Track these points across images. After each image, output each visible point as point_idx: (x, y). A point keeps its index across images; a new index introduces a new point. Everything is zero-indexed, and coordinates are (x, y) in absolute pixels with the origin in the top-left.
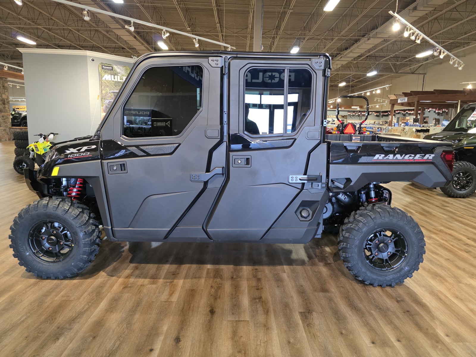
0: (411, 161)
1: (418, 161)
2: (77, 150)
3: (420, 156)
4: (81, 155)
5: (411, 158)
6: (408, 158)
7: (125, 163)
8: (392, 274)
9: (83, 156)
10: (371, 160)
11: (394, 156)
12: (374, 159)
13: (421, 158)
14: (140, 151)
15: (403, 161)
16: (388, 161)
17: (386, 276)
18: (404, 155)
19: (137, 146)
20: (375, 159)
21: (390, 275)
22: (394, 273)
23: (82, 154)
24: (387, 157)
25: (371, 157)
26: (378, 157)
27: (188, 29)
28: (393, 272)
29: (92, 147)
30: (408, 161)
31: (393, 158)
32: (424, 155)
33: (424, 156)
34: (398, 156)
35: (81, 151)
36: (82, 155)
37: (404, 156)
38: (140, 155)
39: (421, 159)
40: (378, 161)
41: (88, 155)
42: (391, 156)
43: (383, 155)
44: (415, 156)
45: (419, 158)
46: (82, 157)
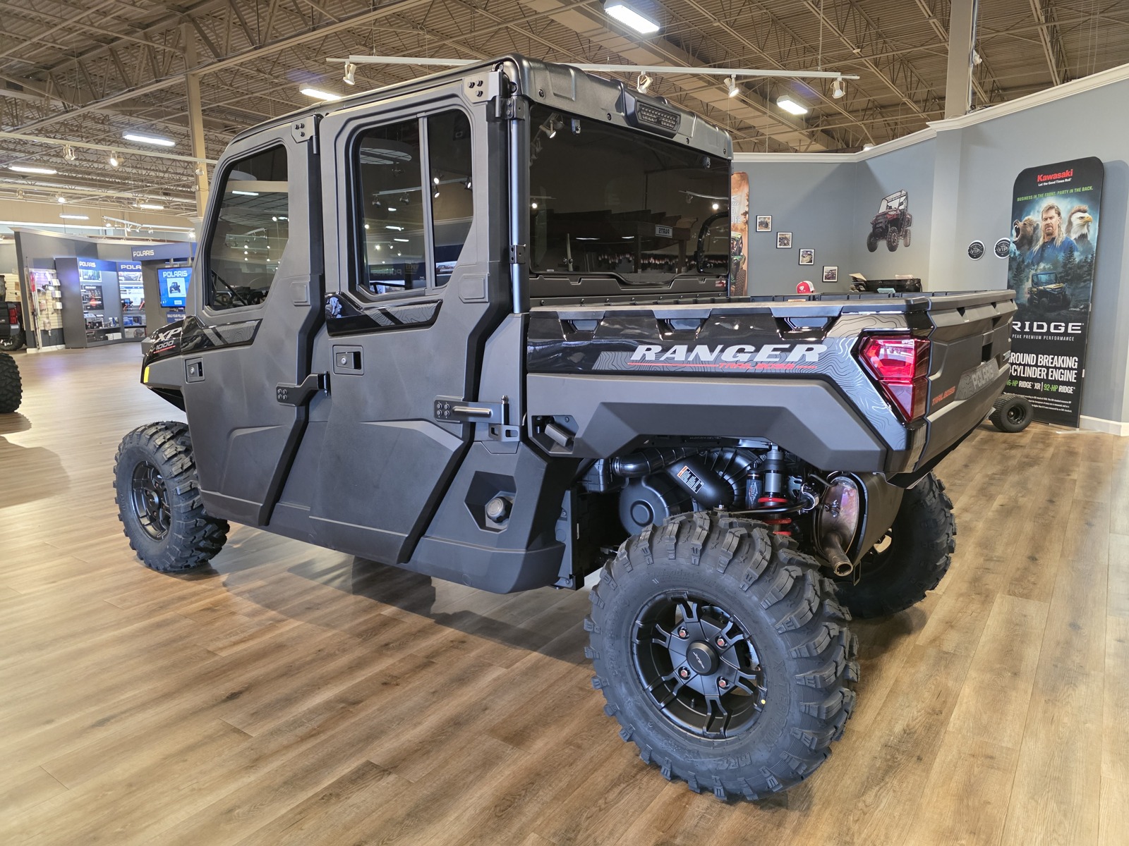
0: (742, 370)
1: (768, 370)
2: (164, 336)
3: (775, 350)
5: (743, 357)
6: (734, 357)
7: (201, 360)
8: (715, 756)
9: (167, 347)
10: (624, 363)
11: (690, 350)
12: (633, 361)
13: (776, 356)
15: (719, 368)
16: (670, 367)
17: (698, 754)
18: (720, 347)
20: (636, 361)
21: (708, 755)
22: (721, 755)
23: (168, 343)
24: (668, 354)
25: (625, 354)
26: (644, 355)
27: (854, 51)
28: (719, 750)
30: (735, 369)
31: (687, 357)
32: (787, 346)
33: (790, 350)
34: (702, 351)
35: (167, 338)
37: (722, 351)
38: (216, 345)
39: (777, 360)
40: (644, 367)
41: (173, 345)
42: (680, 352)
43: (658, 348)
44: (757, 350)
45: (770, 356)
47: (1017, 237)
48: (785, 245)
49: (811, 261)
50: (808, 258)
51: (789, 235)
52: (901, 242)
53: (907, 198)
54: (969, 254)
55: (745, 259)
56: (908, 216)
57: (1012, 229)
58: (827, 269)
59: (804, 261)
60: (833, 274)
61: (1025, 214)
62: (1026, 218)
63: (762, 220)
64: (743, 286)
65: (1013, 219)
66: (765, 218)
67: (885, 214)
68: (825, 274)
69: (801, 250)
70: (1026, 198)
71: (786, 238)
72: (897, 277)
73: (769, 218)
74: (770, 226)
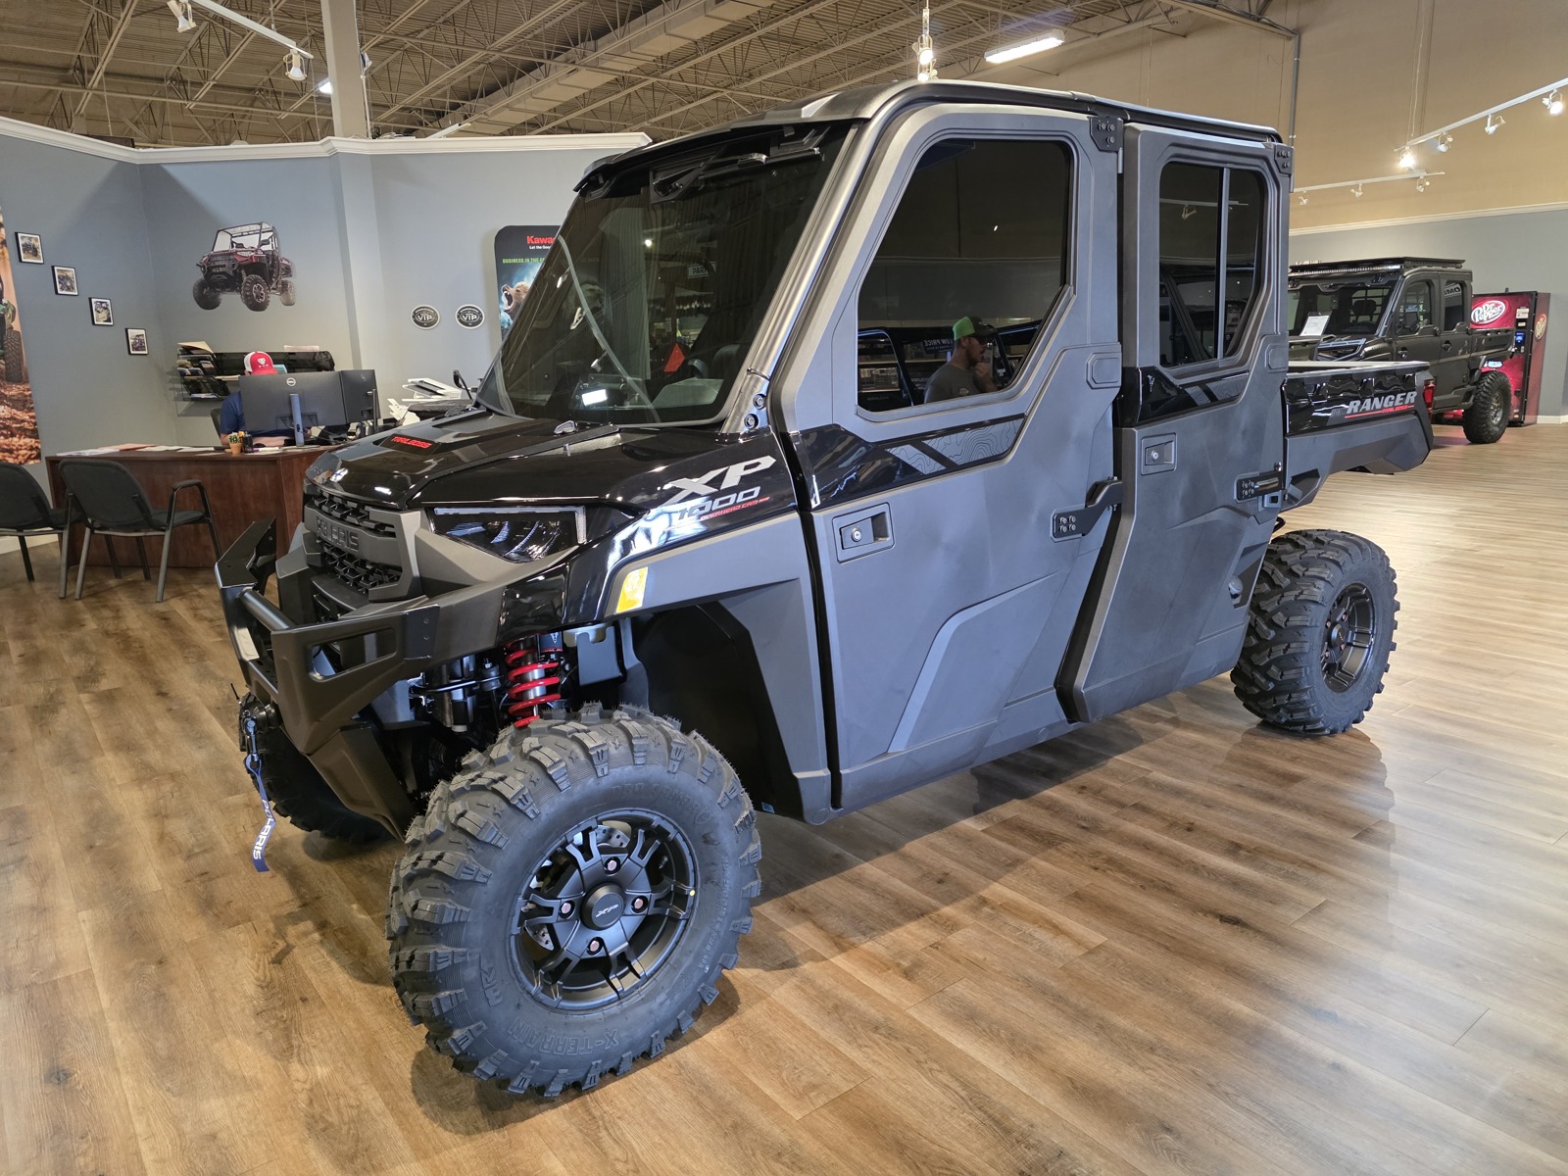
2: (708, 484)
3: (1401, 397)
4: (728, 500)
6: (1388, 404)
7: (883, 508)
9: (735, 504)
11: (1371, 402)
14: (928, 458)
19: (916, 440)
20: (1349, 414)
23: (733, 497)
26: (1353, 409)
29: (758, 464)
31: (1371, 406)
32: (1405, 394)
33: (1406, 397)
34: (1376, 402)
35: (726, 485)
36: (731, 502)
37: (1383, 401)
38: (927, 473)
41: (758, 498)
42: (1368, 404)
44: (1395, 399)
45: (1400, 402)
46: (735, 509)
47: (509, 304)
48: (69, 289)
49: (109, 320)
50: (104, 314)
51: (71, 272)
52: (275, 299)
53: (275, 235)
54: (415, 321)
55: (14, 312)
56: (284, 262)
57: (500, 295)
58: (132, 333)
59: (100, 318)
60: (141, 342)
61: (516, 279)
62: (519, 284)
63: (26, 241)
64: (21, 360)
65: (500, 282)
66: (30, 238)
67: (226, 254)
68: (131, 341)
69: (93, 300)
70: (515, 261)
71: (68, 278)
72: (287, 348)
73: (36, 240)
74: (41, 254)
